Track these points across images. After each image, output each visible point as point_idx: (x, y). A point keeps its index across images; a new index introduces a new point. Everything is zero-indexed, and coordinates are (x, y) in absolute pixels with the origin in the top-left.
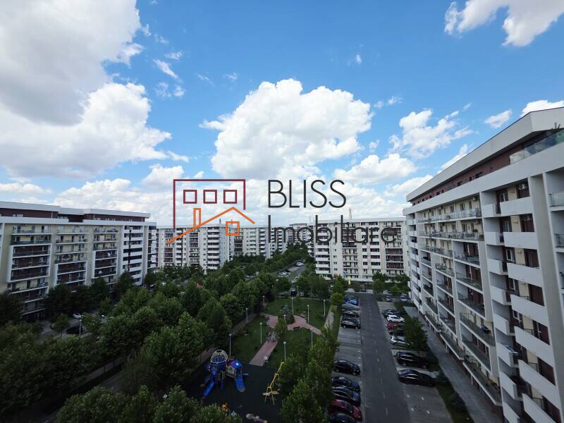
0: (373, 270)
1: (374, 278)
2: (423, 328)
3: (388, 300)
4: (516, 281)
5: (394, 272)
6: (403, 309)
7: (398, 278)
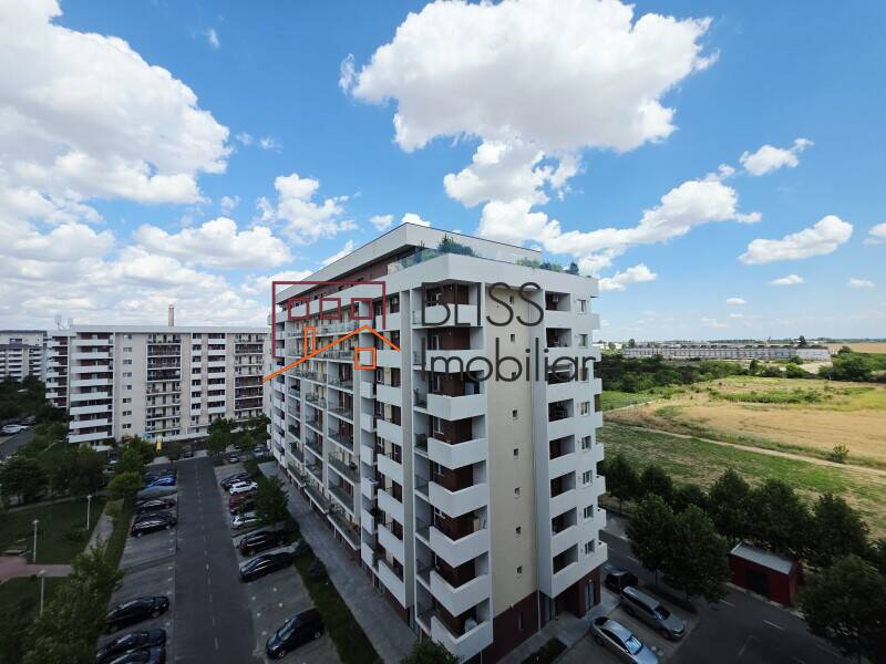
0: (210, 416)
1: (210, 429)
2: (283, 489)
3: (234, 460)
4: (383, 404)
5: (247, 414)
6: (258, 468)
7: (251, 423)
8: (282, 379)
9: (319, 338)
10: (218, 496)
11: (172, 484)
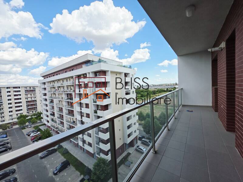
0: (17, 114)
1: (18, 118)
2: (51, 132)
3: (29, 127)
5: (32, 112)
6: (39, 128)
7: (34, 115)
8: (46, 100)
9: (59, 87)
10: (25, 138)
11: (6, 137)
